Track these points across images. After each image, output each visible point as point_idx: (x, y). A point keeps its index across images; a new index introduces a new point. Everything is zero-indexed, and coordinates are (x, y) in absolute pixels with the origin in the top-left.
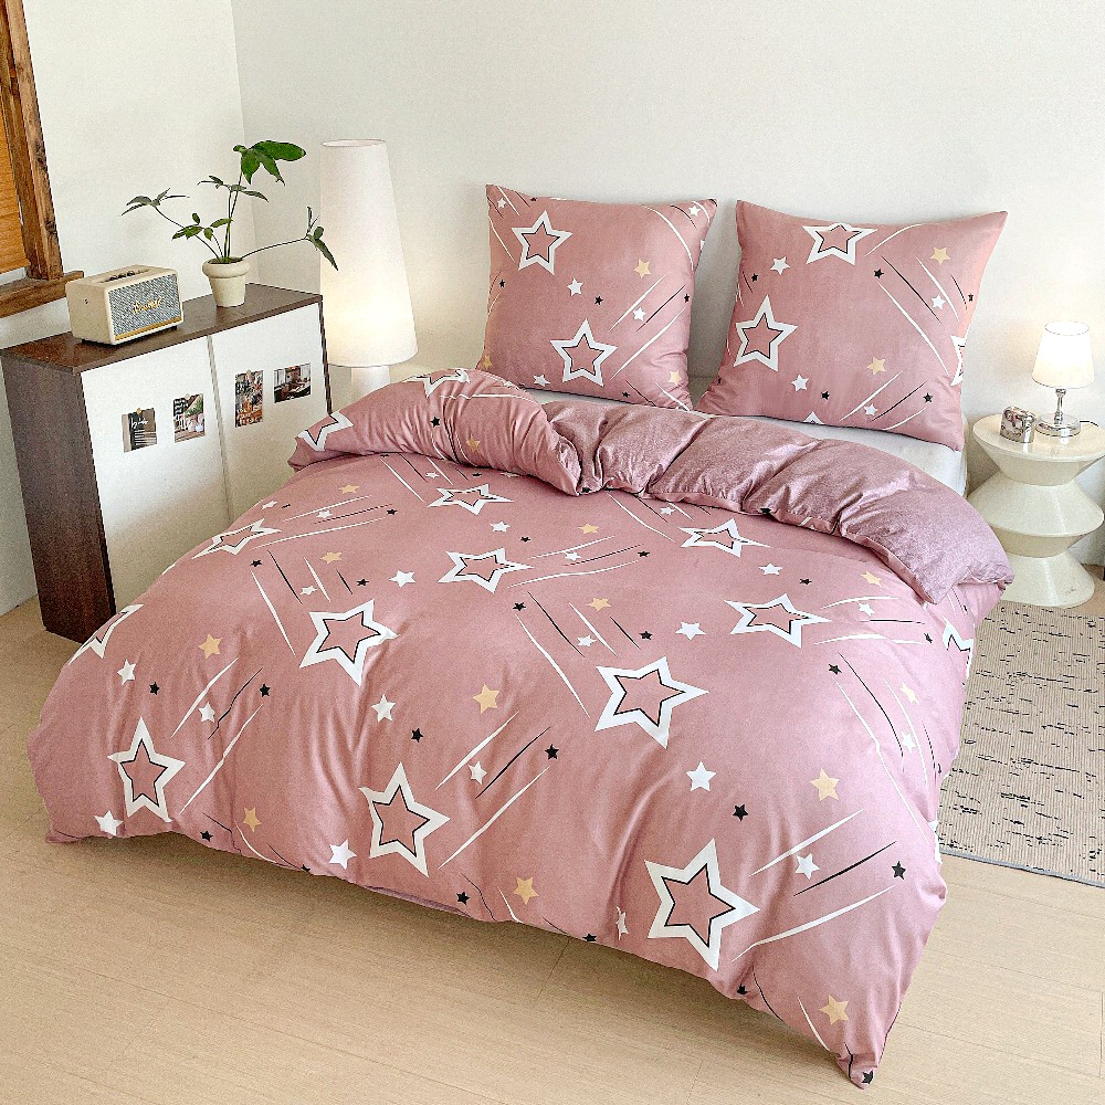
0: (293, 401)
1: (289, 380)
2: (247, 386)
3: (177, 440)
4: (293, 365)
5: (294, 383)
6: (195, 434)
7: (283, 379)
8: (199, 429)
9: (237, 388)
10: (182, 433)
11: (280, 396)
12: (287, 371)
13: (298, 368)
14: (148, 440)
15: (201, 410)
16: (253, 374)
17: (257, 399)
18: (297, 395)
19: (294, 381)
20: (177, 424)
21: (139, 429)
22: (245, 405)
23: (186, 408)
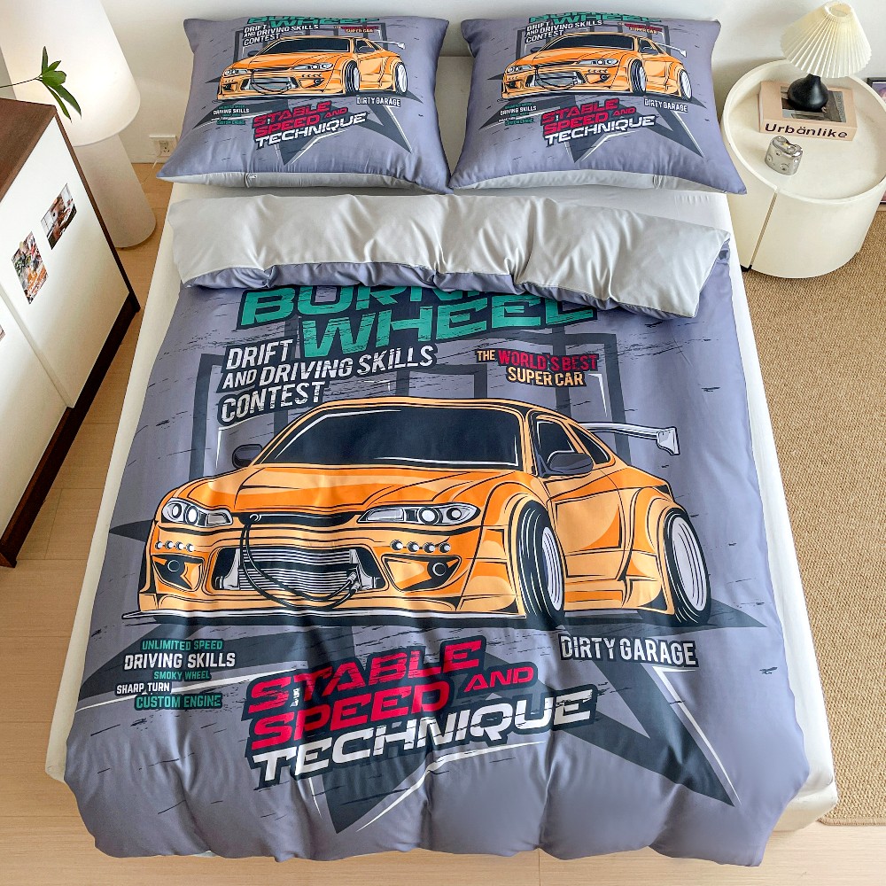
0: (66, 233)
1: (56, 215)
2: (25, 259)
4: (54, 200)
7: (51, 220)
9: (18, 269)
11: (53, 241)
12: (52, 210)
13: (59, 198)
16: (25, 242)
17: (37, 262)
18: (66, 225)
19: (59, 214)
22: (30, 277)
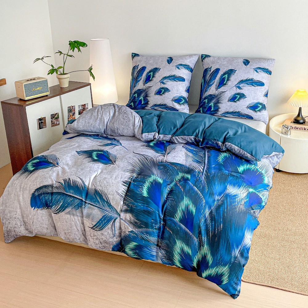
2: (71, 110)
3: (52, 126)
4: (83, 104)
5: (84, 109)
6: (57, 125)
7: (81, 108)
8: (58, 123)
9: (68, 111)
10: (53, 124)
12: (82, 105)
13: (85, 105)
14: (44, 126)
15: (58, 117)
16: (73, 106)
17: (74, 114)
19: (84, 108)
20: (52, 121)
21: (41, 123)
22: (70, 116)
23: (54, 117)
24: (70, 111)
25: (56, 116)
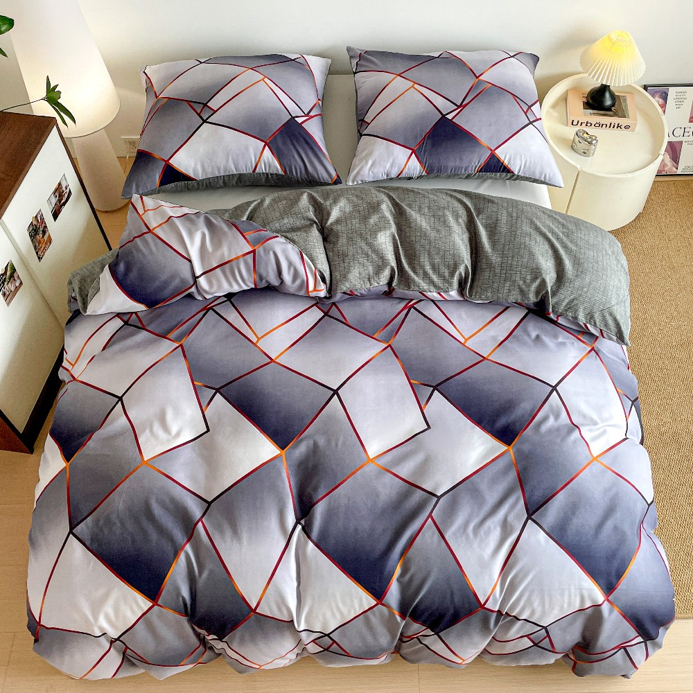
0: (65, 210)
1: (57, 197)
3: (8, 304)
4: (55, 186)
5: (61, 196)
6: (17, 290)
7: (54, 200)
8: (17, 284)
9: (31, 236)
10: (9, 297)
11: (56, 215)
12: (54, 193)
13: (60, 184)
15: (14, 270)
16: (36, 216)
17: (45, 230)
18: (64, 204)
19: (60, 196)
20: (4, 294)
22: (40, 242)
23: (5, 279)
24: (35, 230)
25: (8, 273)
